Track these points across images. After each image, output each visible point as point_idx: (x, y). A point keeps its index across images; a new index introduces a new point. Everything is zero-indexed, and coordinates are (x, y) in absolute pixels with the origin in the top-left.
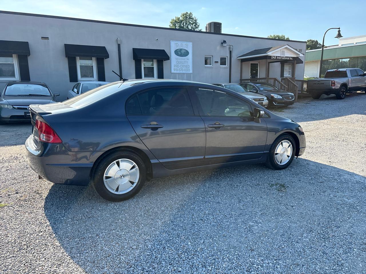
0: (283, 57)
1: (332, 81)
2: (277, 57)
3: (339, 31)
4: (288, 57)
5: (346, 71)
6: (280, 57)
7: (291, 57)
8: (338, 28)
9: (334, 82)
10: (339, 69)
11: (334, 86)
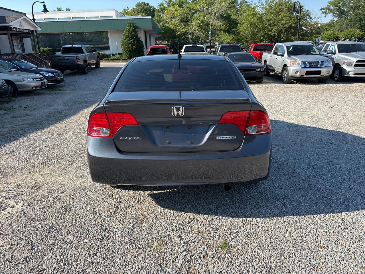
0: (23, 29)
1: (77, 57)
2: (18, 29)
3: (44, 6)
4: (27, 30)
5: (81, 47)
6: (20, 29)
7: (30, 30)
8: (43, 3)
9: (78, 58)
10: (74, 45)
11: (79, 62)
